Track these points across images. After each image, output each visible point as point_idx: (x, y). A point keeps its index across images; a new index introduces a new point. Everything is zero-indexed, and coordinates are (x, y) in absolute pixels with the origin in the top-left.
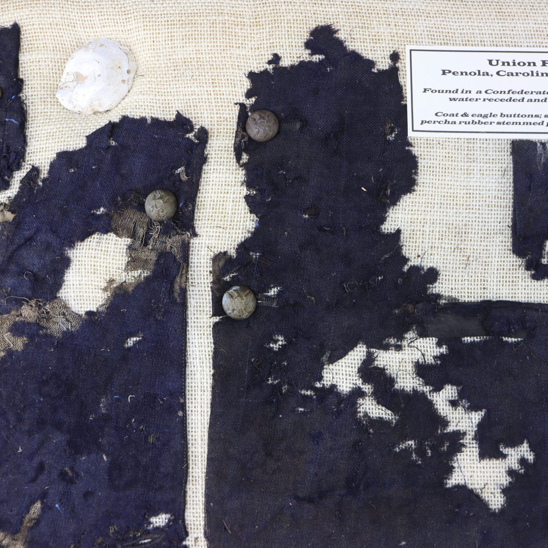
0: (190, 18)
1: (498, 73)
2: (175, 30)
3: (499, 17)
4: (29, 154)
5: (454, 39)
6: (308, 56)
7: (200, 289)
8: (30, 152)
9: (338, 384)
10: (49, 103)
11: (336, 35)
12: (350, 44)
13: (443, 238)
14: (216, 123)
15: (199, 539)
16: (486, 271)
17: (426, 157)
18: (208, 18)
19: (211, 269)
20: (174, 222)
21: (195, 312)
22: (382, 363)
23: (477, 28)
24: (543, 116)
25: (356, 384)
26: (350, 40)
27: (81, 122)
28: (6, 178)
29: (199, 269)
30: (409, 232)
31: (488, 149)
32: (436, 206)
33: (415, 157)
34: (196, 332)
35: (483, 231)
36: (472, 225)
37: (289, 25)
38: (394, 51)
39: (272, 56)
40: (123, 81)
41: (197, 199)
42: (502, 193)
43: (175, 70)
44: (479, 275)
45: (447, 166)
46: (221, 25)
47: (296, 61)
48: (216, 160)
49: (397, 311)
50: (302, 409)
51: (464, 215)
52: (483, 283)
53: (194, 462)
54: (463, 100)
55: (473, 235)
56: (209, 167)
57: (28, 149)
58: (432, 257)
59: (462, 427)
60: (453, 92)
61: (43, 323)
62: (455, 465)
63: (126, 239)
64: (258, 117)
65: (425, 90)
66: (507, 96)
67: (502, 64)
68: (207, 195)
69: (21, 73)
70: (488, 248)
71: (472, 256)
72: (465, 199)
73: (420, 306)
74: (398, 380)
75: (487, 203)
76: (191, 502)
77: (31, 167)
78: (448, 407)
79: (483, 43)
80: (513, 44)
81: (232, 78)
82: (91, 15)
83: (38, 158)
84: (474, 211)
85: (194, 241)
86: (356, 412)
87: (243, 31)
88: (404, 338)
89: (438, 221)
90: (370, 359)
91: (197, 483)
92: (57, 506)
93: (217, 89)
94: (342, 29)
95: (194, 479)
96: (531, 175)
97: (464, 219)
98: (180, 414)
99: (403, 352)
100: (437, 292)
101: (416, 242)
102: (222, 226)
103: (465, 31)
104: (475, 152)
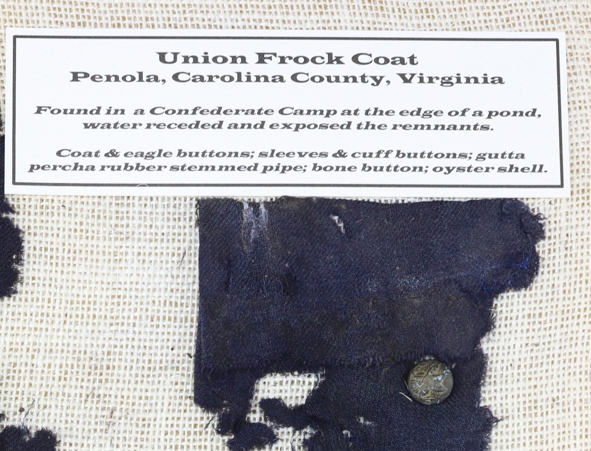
1: (175, 77)
5: (97, 15)
13: (68, 376)
16: (144, 436)
17: (38, 231)
24: (256, 155)
31: (154, 216)
32: (56, 319)
33: (17, 231)
35: (141, 364)
36: (120, 353)
42: (179, 295)
44: (132, 443)
45: (77, 248)
51: (107, 335)
54: (109, 126)
55: (122, 372)
58: (46, 411)
60: (91, 112)
65: (39, 110)
66: (190, 119)
67: (183, 60)
70: (149, 394)
71: (118, 409)
72: (109, 307)
75: (149, 313)
79: (150, 22)
80: (206, 23)
84: (125, 328)
89: (60, 347)
96: (230, 262)
97: (107, 343)
101: (18, 385)
104: (130, 222)
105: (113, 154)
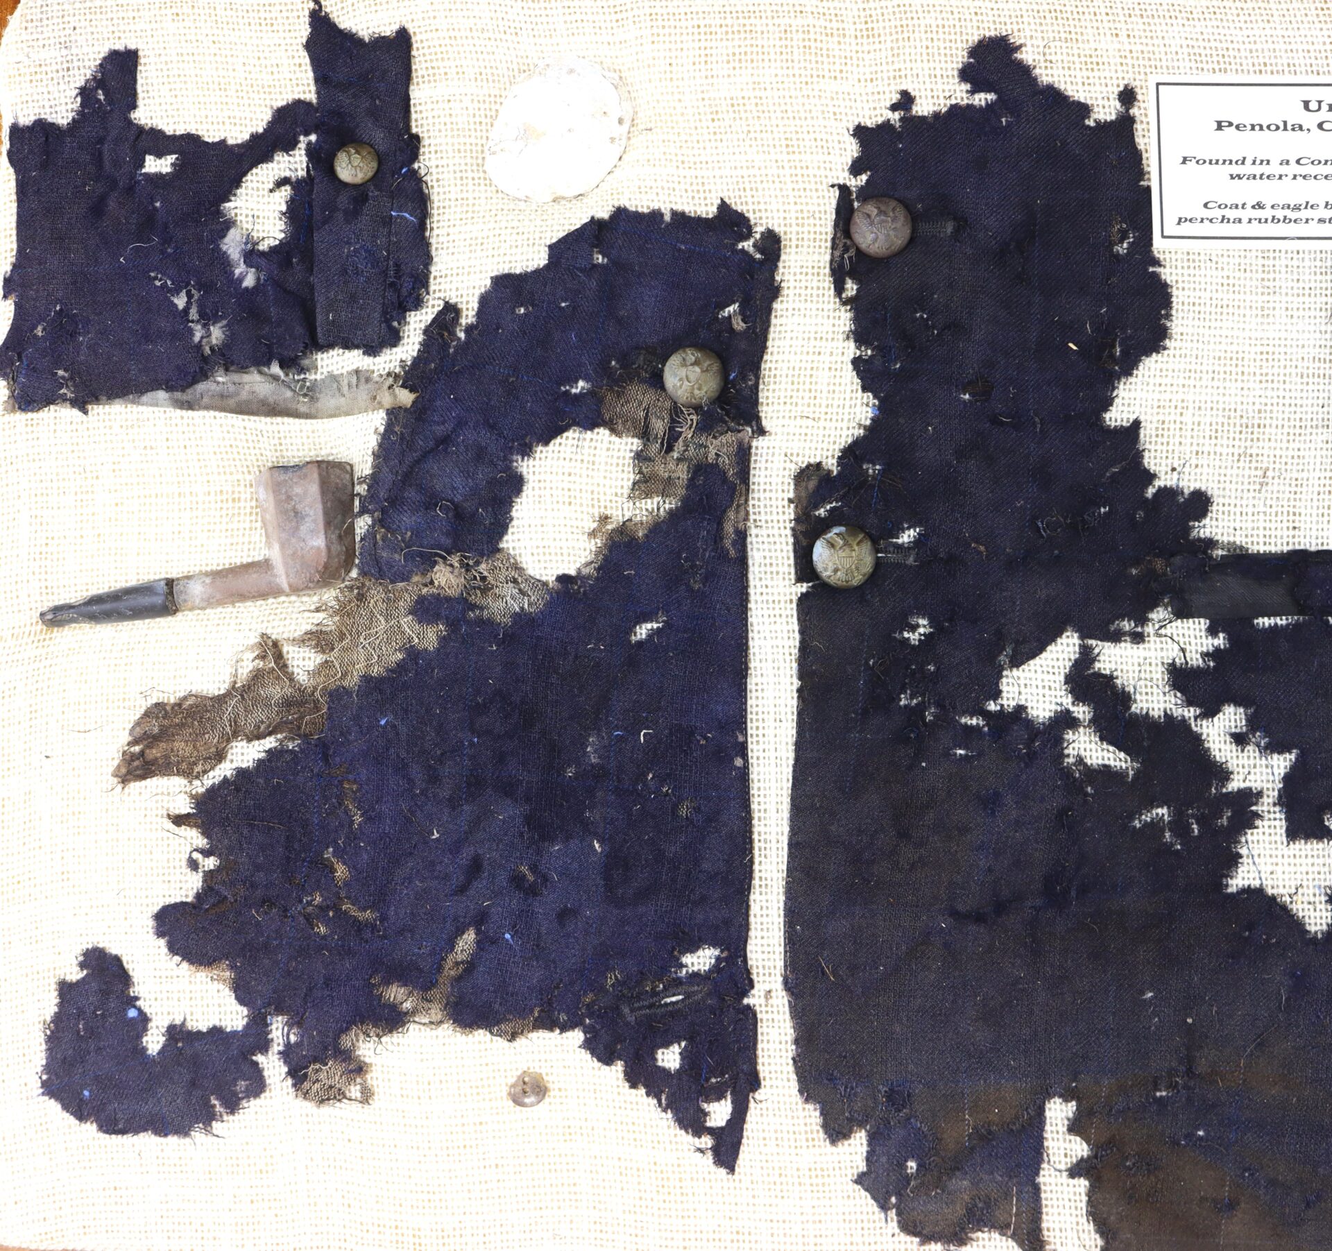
0: (742, 21)
1: (1320, 126)
2: (714, 44)
3: (1322, 19)
4: (435, 278)
5: (1238, 60)
6: (965, 95)
7: (770, 532)
8: (438, 274)
9: (1029, 705)
10: (470, 182)
11: (1018, 56)
12: (1043, 72)
13: (1219, 435)
14: (794, 222)
15: (773, 994)
16: (1298, 496)
17: (1186, 286)
18: (776, 21)
19: (791, 495)
20: (722, 409)
21: (763, 576)
22: (1108, 666)
23: (1281, 39)
25: (1061, 705)
26: (1043, 65)
27: (532, 217)
28: (395, 324)
29: (768, 495)
30: (1155, 425)
31: (1301, 270)
32: (1204, 376)
33: (1165, 286)
34: (766, 613)
35: (1292, 423)
36: (1271, 411)
37: (929, 35)
38: (1126, 86)
39: (899, 96)
40: (612, 139)
41: (763, 366)
43: (713, 120)
44: (1285, 503)
45: (1225, 303)
46: (801, 36)
47: (943, 106)
48: (797, 291)
49: (1134, 572)
50: (962, 752)
51: (1258, 393)
52: (1291, 518)
53: (763, 852)
54: (1254, 177)
55: (1273, 430)
56: (785, 306)
57: (434, 270)
58: (1198, 470)
59: (1255, 783)
60: (1236, 163)
61: (476, 598)
62: (1244, 851)
63: (630, 440)
64: (875, 211)
65: (1185, 160)
67: (1327, 108)
68: (780, 357)
69: (413, 124)
70: (1301, 453)
71: (1271, 468)
72: (1258, 364)
73: (1177, 560)
74: (1138, 697)
75: (1299, 370)
76: (759, 927)
77: (442, 303)
78: (1228, 747)
79: (1292, 68)
81: (825, 137)
82: (548, 11)
83: (454, 286)
84: (1275, 385)
85: (759, 444)
86: (1062, 756)
87: (842, 47)
88: (1148, 620)
89: (1209, 405)
90: (1086, 658)
91: (769, 891)
92: (507, 936)
93: (797, 157)
94: (1029, 43)
95: (763, 883)
97: (1257, 401)
98: (739, 762)
99: (1146, 645)
100: (1208, 534)
101: (1168, 443)
102: (811, 416)
103: (1259, 46)
104: (1277, 276)
105: (1259, 206)
